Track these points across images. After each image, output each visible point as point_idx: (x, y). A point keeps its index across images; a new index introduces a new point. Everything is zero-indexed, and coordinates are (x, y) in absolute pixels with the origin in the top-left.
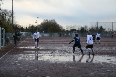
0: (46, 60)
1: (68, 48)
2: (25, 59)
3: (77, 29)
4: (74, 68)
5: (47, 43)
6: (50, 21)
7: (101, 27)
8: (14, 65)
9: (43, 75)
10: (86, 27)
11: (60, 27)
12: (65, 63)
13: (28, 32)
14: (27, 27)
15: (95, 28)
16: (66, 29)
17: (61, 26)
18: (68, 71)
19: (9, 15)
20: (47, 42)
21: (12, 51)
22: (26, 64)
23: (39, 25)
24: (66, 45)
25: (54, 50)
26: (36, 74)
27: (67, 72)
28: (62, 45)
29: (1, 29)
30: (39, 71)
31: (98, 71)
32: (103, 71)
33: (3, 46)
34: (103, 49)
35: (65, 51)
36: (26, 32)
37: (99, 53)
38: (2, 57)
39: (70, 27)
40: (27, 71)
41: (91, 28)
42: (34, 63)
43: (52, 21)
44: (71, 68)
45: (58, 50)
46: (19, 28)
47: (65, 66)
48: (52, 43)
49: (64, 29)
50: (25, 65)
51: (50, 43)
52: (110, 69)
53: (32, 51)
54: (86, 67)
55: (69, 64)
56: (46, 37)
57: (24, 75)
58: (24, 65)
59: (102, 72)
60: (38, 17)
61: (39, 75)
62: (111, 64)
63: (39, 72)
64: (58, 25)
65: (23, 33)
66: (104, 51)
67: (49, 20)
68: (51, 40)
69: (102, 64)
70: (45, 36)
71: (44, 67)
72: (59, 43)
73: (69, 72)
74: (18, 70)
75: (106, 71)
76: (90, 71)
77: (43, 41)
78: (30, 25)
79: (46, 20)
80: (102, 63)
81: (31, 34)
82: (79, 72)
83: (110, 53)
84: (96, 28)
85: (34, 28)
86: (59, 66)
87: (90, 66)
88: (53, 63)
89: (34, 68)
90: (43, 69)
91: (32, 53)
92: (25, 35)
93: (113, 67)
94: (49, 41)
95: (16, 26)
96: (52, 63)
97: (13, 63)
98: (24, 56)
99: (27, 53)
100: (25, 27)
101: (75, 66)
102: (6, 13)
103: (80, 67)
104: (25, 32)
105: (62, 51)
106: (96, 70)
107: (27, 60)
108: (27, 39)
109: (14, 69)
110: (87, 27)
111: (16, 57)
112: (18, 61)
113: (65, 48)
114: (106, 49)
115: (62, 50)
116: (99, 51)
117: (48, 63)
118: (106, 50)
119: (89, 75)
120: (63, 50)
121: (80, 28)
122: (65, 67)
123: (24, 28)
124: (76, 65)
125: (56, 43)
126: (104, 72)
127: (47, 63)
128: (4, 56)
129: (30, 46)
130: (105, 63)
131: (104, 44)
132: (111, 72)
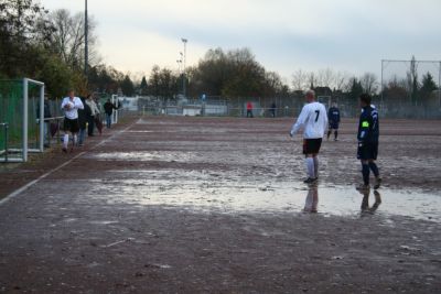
0: (181, 204)
1: (281, 158)
2: (103, 201)
3: (333, 86)
4: (277, 236)
5: (208, 138)
6: (230, 53)
7: (428, 81)
8: (53, 222)
9: (151, 259)
10: (370, 78)
11: (270, 77)
12: (250, 216)
13: (148, 98)
14: (144, 79)
15: (403, 83)
16: (292, 88)
17: (273, 74)
18: (250, 247)
19: (76, 29)
20: (211, 135)
21: (64, 169)
22: (99, 219)
23: (190, 70)
24: (279, 148)
25: (226, 168)
26: (125, 256)
27: (244, 251)
28: (262, 147)
29: (29, 83)
30: (137, 244)
31: (365, 247)
32: (384, 251)
33: (38, 147)
34: (415, 163)
35: (268, 170)
36: (143, 95)
37: (393, 178)
38: (21, 190)
39: (307, 79)
40: (94, 244)
41: (391, 84)
42: (133, 215)
43: (238, 54)
44: (265, 234)
45: (242, 166)
46: (114, 82)
47: (246, 228)
48: (228, 138)
49: (285, 88)
50: (97, 222)
51: (221, 138)
52: (415, 242)
53: (143, 168)
54: (326, 233)
55: (262, 220)
56: (213, 115)
57: (76, 259)
58: (92, 222)
59: (379, 253)
60: (185, 41)
61: (133, 261)
62: (425, 222)
63: (137, 248)
64: (263, 69)
65: (128, 99)
66: (414, 174)
67: (226, 53)
68: (228, 127)
69: (389, 221)
70: (213, 111)
71: (162, 231)
72: (255, 138)
73: (253, 251)
74: (61, 242)
75: (392, 250)
76: (331, 248)
77: (197, 130)
78: (155, 69)
79: (217, 52)
80: (393, 218)
81: (161, 105)
82: (291, 251)
83: (436, 182)
84: (410, 82)
85: (170, 83)
86: (224, 227)
87: (339, 229)
88: (203, 216)
89: (124, 235)
90: (157, 237)
91: (140, 178)
92: (135, 109)
93: (429, 234)
94: (222, 131)
95: (104, 72)
96: (200, 217)
97: (54, 212)
98: (104, 187)
99: (119, 178)
100: (136, 79)
101: (283, 228)
102: (63, 22)
103: (299, 233)
104: (137, 97)
105: (255, 172)
106: (358, 244)
107: (110, 202)
108: (140, 122)
109: (46, 236)
110: (373, 80)
111: (72, 190)
112: (74, 205)
113: (270, 158)
114: (426, 165)
115: (254, 167)
116: (395, 171)
117: (186, 214)
118: (423, 170)
119: (324, 262)
120: (261, 168)
121: (346, 82)
122: (244, 233)
123: (132, 79)
124: (288, 224)
125: (242, 138)
126: (384, 254)
127: (181, 215)
128: (29, 185)
129: (139, 150)
130: (401, 216)
131: (428, 144)
132: (413, 253)
